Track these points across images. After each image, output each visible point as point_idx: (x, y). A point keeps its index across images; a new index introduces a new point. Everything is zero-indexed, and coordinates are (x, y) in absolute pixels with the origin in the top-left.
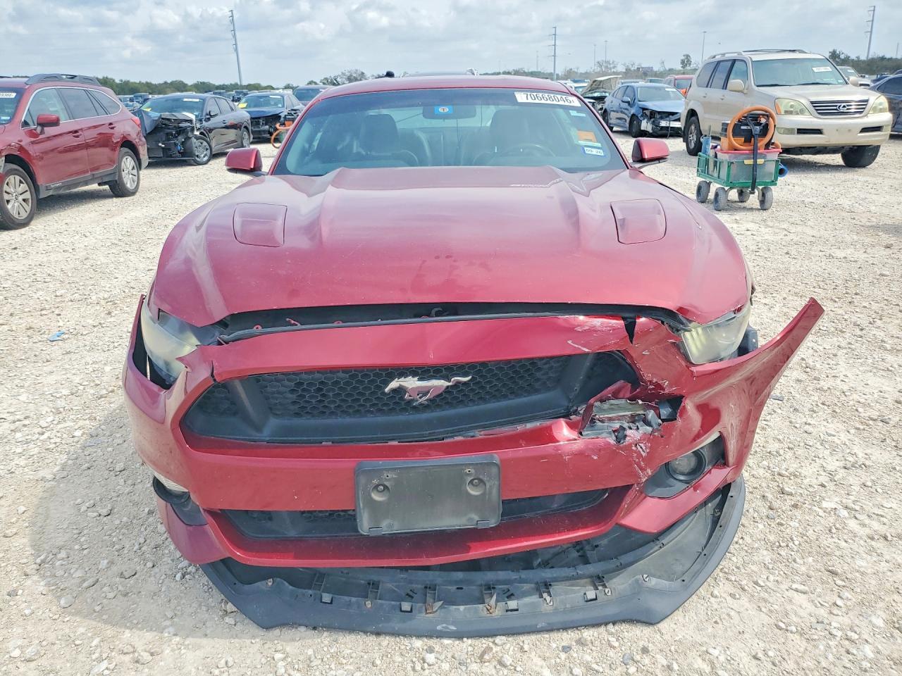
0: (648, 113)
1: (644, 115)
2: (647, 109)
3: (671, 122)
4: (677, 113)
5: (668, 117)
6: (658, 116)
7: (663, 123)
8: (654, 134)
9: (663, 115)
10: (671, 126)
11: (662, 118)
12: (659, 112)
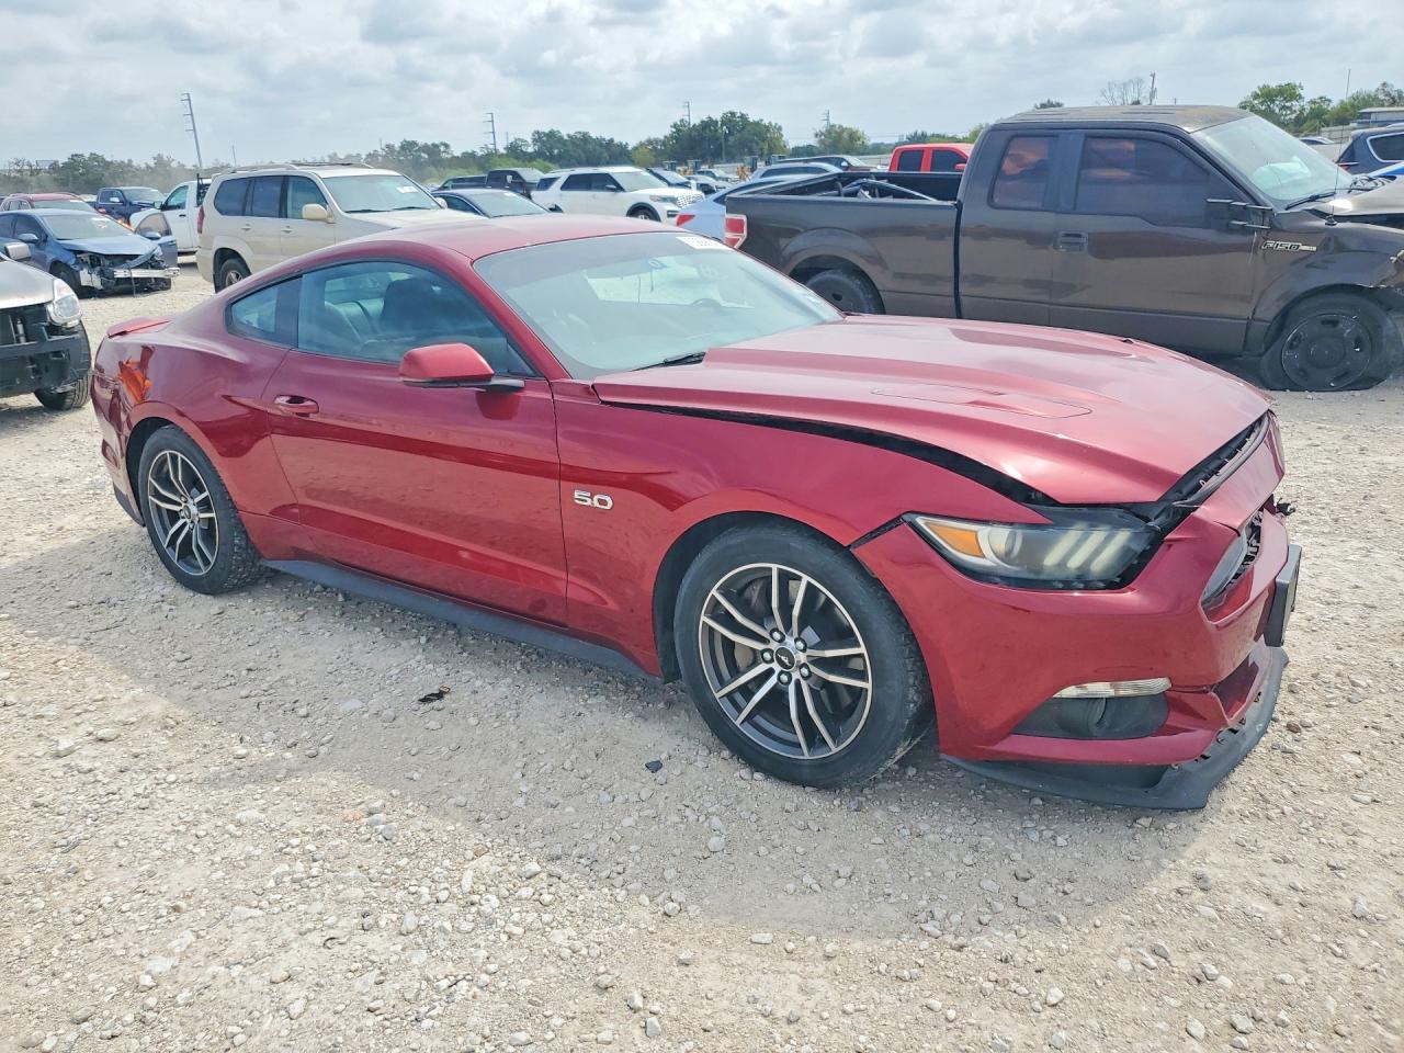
0: (85, 257)
1: (81, 263)
2: (81, 252)
3: (133, 271)
4: (137, 256)
5: (124, 262)
6: (107, 262)
7: (120, 273)
8: (108, 291)
9: (116, 260)
10: (134, 275)
11: (114, 265)
12: (107, 256)
